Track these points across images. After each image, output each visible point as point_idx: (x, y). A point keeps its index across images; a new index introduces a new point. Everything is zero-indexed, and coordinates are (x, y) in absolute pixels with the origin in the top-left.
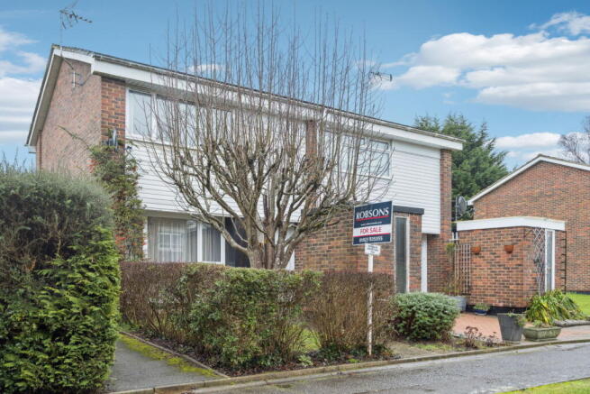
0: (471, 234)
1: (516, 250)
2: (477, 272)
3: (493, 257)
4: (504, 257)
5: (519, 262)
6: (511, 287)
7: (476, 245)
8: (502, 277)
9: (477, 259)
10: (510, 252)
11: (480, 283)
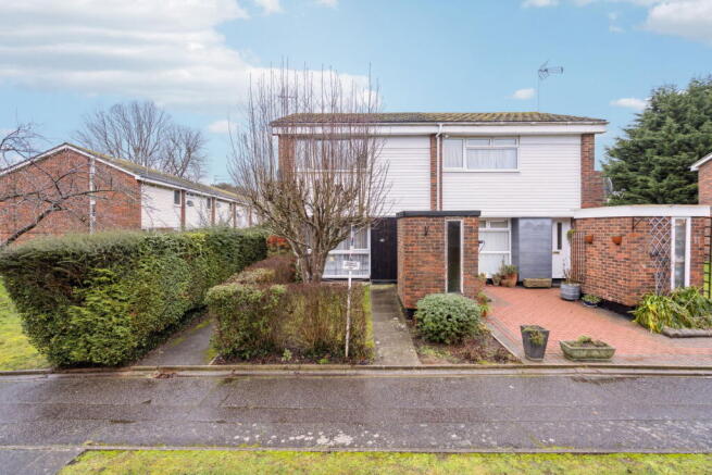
0: (586, 223)
1: (624, 242)
2: (590, 261)
3: (603, 247)
4: (613, 249)
5: (626, 256)
6: (620, 282)
7: (589, 234)
8: (612, 270)
9: (590, 249)
10: (618, 244)
11: (593, 273)
